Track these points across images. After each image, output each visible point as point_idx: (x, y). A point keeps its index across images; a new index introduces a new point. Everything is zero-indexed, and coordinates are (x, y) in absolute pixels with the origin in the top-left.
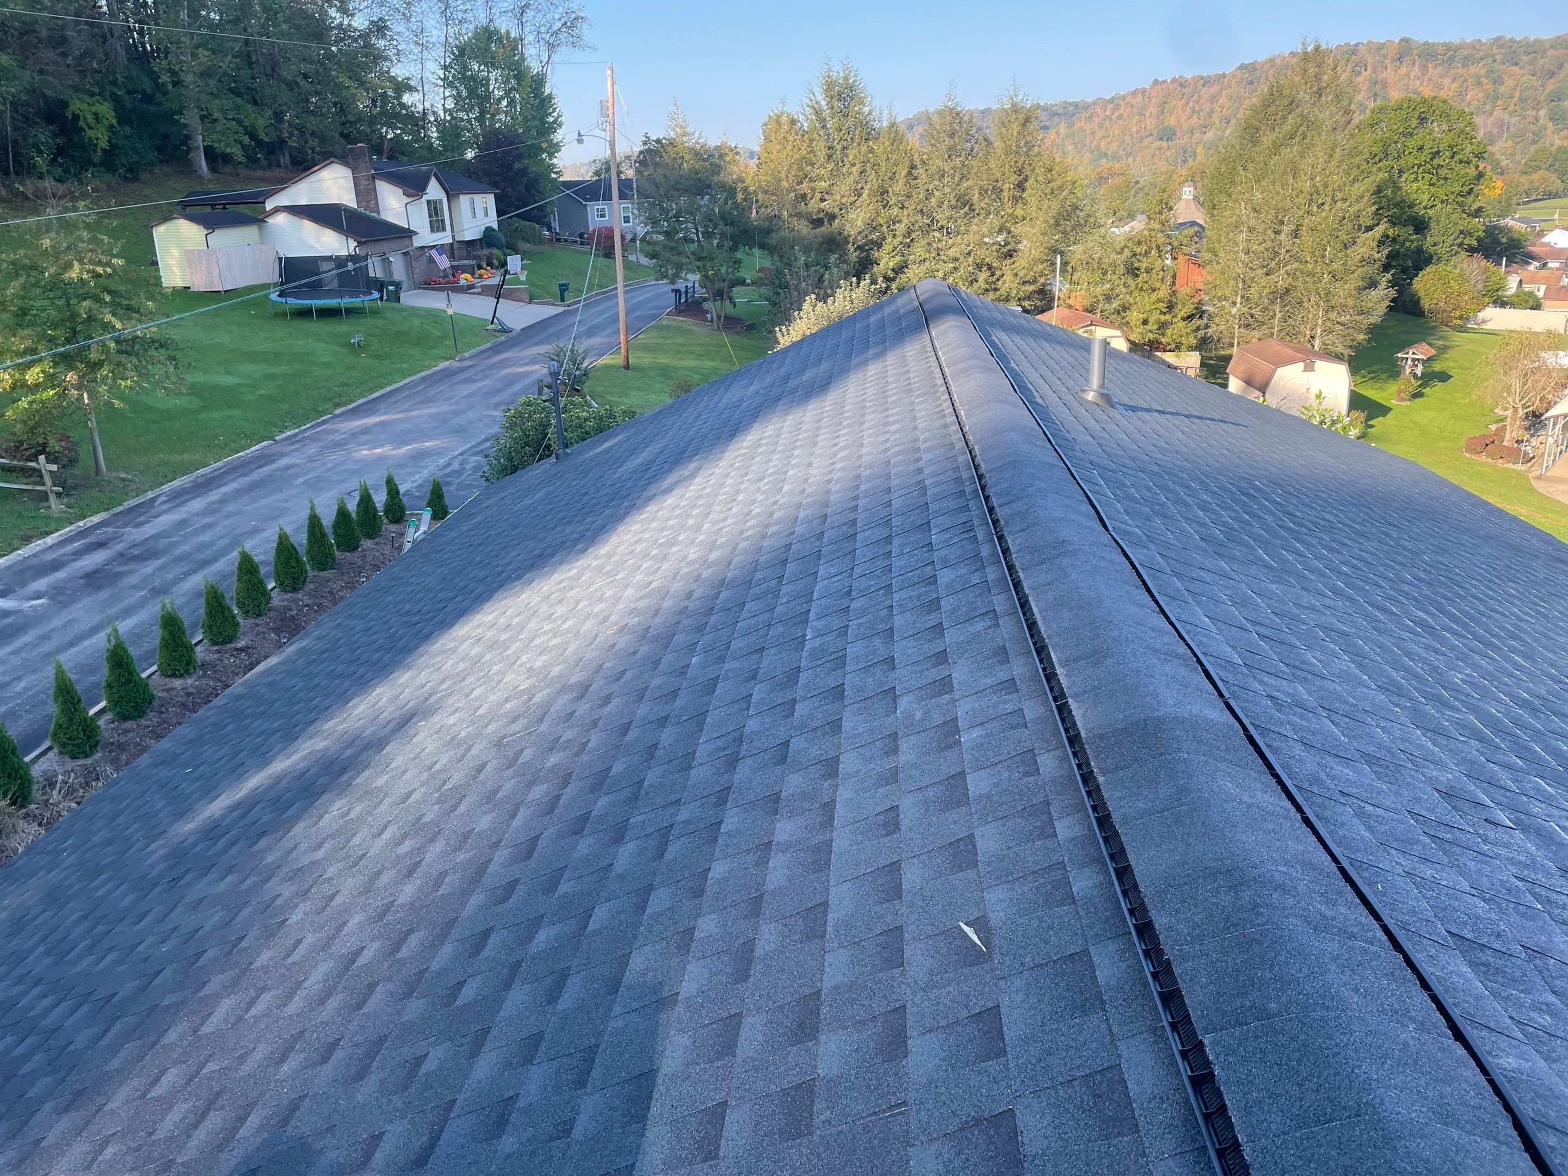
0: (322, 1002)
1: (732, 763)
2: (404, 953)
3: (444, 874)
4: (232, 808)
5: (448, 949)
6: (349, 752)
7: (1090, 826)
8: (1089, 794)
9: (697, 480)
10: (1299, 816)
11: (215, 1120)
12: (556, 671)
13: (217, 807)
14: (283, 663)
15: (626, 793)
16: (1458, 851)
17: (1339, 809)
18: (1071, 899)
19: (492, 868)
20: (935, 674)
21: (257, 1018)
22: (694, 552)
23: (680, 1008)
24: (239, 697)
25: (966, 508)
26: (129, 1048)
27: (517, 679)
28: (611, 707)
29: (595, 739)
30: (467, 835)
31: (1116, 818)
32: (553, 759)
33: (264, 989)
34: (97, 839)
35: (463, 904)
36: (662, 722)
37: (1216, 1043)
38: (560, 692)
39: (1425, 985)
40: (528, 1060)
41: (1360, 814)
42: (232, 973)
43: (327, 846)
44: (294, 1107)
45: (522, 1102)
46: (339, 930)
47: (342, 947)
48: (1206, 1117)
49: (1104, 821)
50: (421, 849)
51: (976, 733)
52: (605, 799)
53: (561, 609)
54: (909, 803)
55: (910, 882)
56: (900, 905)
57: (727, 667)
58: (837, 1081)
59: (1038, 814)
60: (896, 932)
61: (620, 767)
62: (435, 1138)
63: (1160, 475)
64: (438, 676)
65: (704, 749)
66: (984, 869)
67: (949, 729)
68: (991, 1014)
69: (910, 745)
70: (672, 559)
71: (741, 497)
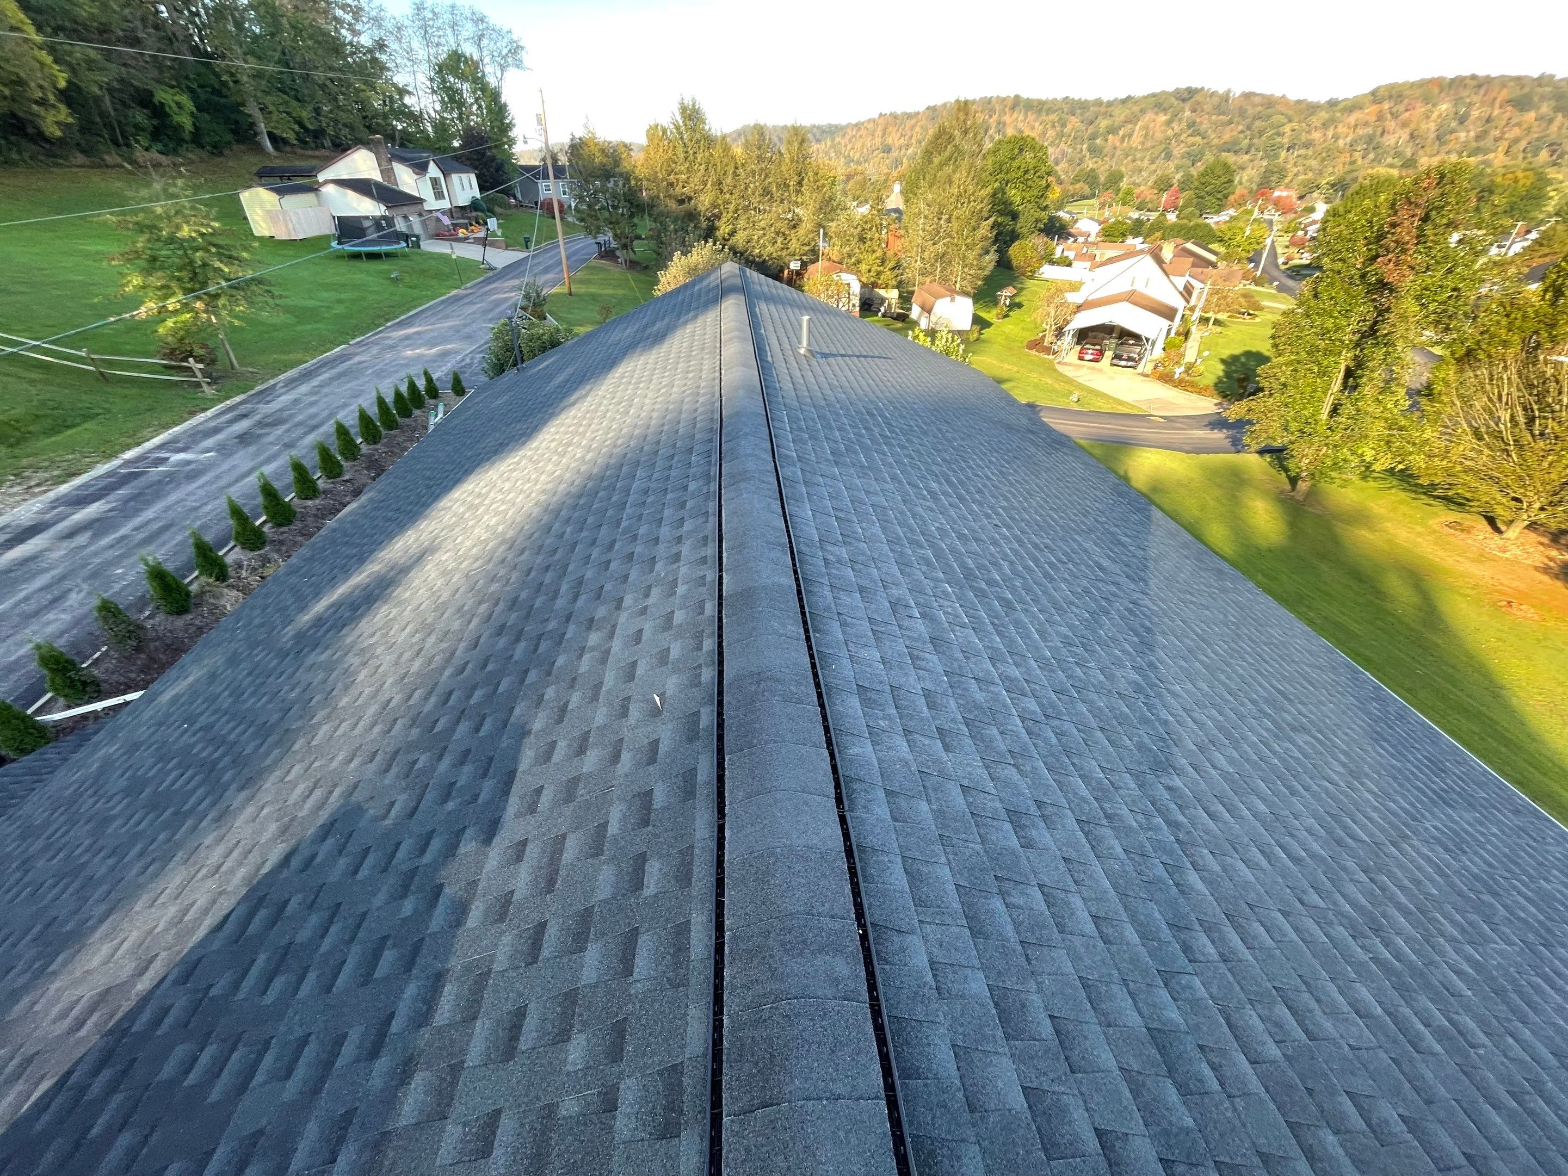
0: (372, 728)
1: (576, 597)
2: (411, 702)
3: (434, 656)
4: (330, 607)
5: (433, 700)
6: (391, 574)
7: (714, 647)
9: (589, 398)
11: (318, 794)
12: (500, 528)
13: (321, 606)
14: (359, 507)
15: (524, 612)
16: (884, 637)
17: (830, 624)
18: (700, 684)
19: (457, 653)
20: (674, 550)
21: (340, 736)
22: (579, 453)
23: (532, 736)
24: (334, 530)
25: (711, 440)
26: (276, 752)
27: (480, 532)
28: (524, 557)
29: (515, 576)
30: (446, 632)
31: (725, 643)
32: (494, 587)
33: (343, 720)
34: (257, 621)
35: (441, 675)
36: (547, 568)
37: (729, 760)
38: (501, 543)
40: (462, 764)
41: (843, 625)
42: (327, 710)
43: (378, 635)
44: (356, 786)
45: (458, 785)
46: (381, 686)
47: (382, 698)
49: (720, 643)
50: (424, 640)
51: (685, 587)
52: (514, 615)
53: (507, 486)
54: (648, 627)
55: (639, 672)
56: (632, 685)
57: (583, 534)
58: (590, 775)
59: (699, 637)
60: (628, 699)
61: (524, 595)
62: (419, 803)
63: (823, 407)
64: (440, 526)
65: (564, 587)
66: (670, 666)
67: (674, 584)
68: (656, 742)
69: (655, 592)
70: (568, 455)
71: (609, 415)
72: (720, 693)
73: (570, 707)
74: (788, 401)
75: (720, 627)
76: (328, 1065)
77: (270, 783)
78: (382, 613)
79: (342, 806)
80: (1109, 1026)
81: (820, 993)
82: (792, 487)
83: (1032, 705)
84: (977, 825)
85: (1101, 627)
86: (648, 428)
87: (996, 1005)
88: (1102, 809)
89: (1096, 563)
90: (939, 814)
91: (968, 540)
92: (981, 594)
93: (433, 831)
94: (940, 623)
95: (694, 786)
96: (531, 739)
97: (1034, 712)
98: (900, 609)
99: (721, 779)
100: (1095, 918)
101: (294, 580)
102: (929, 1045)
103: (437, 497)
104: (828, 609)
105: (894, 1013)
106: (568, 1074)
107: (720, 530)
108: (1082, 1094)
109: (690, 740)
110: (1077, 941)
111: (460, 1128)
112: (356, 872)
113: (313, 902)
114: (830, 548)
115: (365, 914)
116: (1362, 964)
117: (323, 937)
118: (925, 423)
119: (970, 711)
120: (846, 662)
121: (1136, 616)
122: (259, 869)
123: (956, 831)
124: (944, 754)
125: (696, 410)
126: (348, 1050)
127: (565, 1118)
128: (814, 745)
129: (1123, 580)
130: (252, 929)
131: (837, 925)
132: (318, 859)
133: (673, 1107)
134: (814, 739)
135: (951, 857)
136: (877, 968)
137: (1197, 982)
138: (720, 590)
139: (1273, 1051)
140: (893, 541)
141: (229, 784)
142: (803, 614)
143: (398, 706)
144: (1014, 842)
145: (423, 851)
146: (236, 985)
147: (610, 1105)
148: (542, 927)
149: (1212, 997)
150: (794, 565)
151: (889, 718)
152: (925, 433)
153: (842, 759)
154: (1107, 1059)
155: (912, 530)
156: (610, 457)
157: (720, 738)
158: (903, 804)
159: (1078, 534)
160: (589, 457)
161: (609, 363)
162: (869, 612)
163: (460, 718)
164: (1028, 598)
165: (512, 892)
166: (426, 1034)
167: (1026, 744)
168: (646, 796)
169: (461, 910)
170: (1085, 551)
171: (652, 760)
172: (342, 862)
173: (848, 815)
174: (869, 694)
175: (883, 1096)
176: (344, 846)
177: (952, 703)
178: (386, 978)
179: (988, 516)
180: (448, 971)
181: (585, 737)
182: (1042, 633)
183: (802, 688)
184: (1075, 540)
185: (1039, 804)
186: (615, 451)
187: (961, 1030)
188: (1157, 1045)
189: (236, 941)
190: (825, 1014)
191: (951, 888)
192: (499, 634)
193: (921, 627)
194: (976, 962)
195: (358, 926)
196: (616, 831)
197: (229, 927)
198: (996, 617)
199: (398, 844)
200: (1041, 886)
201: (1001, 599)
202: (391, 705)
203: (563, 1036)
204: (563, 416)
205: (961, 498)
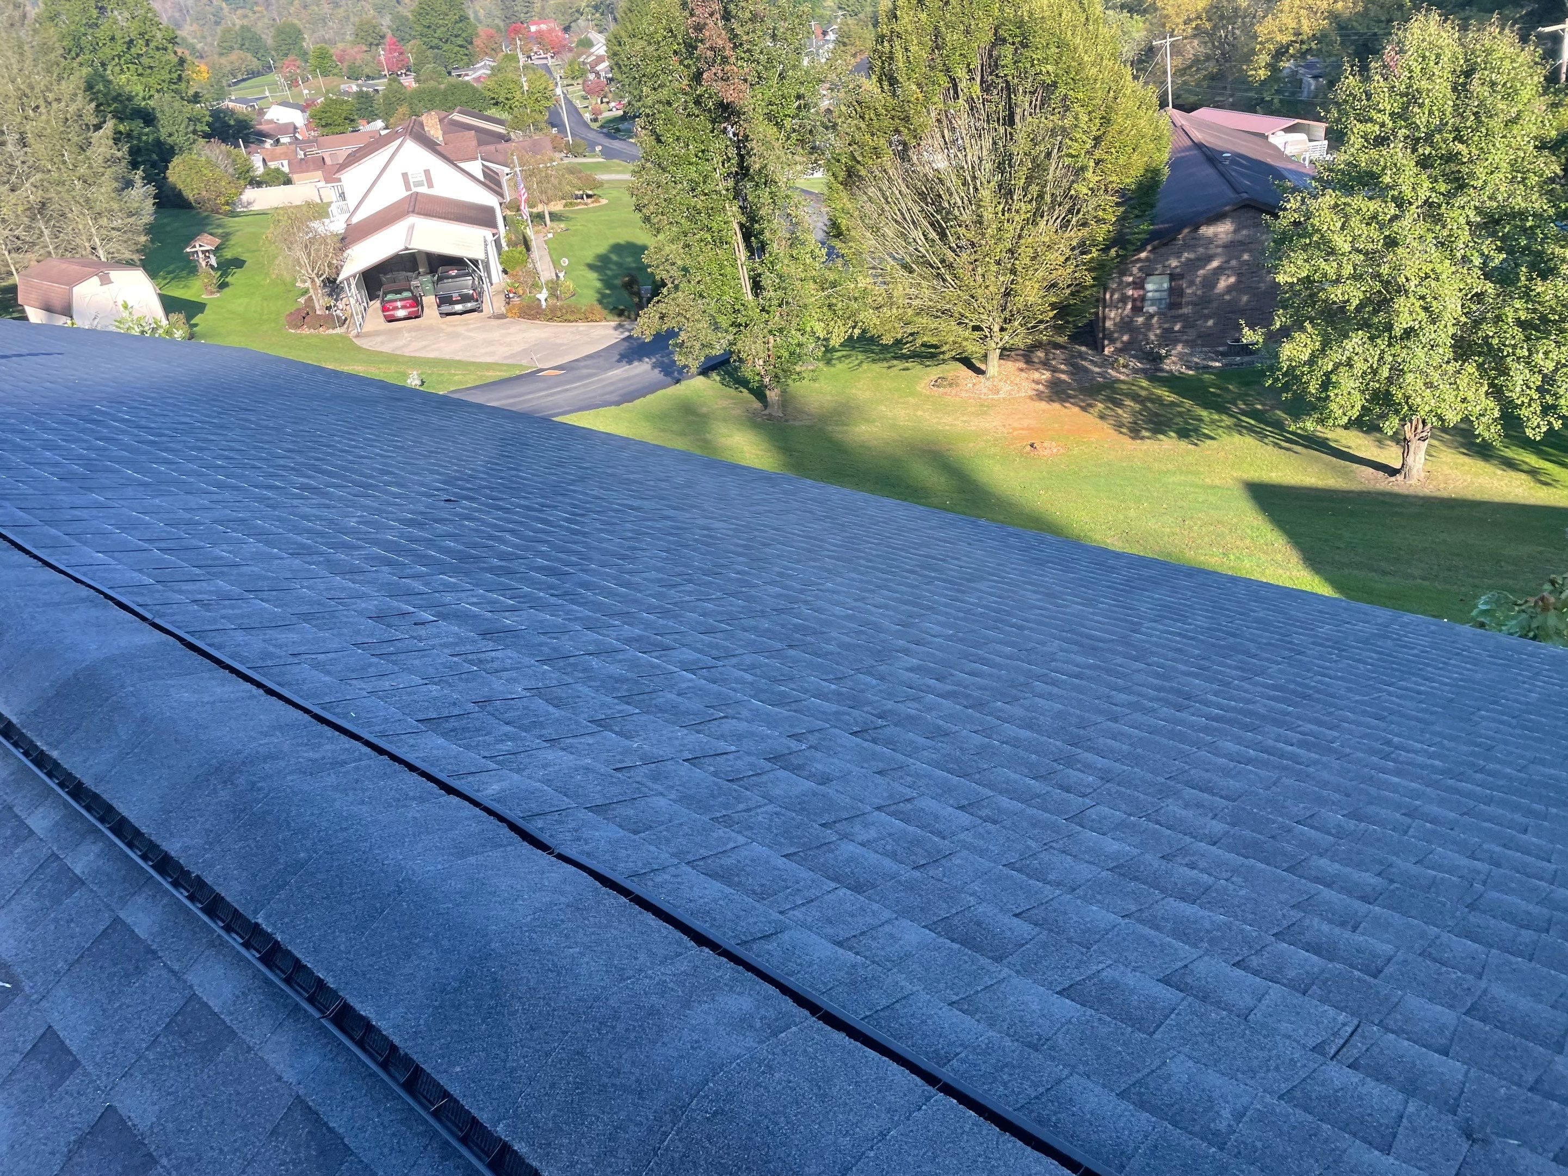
7: (66, 805)
8: (50, 775)
10: (261, 691)
16: (403, 656)
17: (296, 669)
31: (88, 782)
37: (268, 917)
39: (412, 768)
41: (316, 666)
48: (288, 981)
49: (77, 790)
68: (47, 1035)
72: (150, 851)
75: (54, 770)
80: (1074, 889)
84: (747, 789)
85: (691, 559)
87: (952, 938)
88: (866, 713)
90: (688, 800)
91: (424, 524)
92: (504, 572)
94: (476, 616)
95: (212, 1024)
98: (395, 620)
100: (961, 808)
102: (924, 1021)
108: (1115, 960)
109: (135, 972)
110: (966, 837)
114: (190, 586)
116: (1205, 726)
118: (211, 417)
119: (616, 689)
123: (728, 806)
129: (671, 512)
135: (748, 832)
137: (1105, 810)
139: (1217, 826)
140: (302, 553)
144: (807, 785)
149: (1131, 814)
151: (508, 738)
154: (1103, 917)
155: (321, 534)
158: (628, 811)
162: (349, 638)
164: (574, 559)
167: (721, 693)
173: (564, 851)
174: (448, 724)
175: (936, 1091)
177: (585, 690)
179: (425, 494)
182: (627, 585)
185: (797, 737)
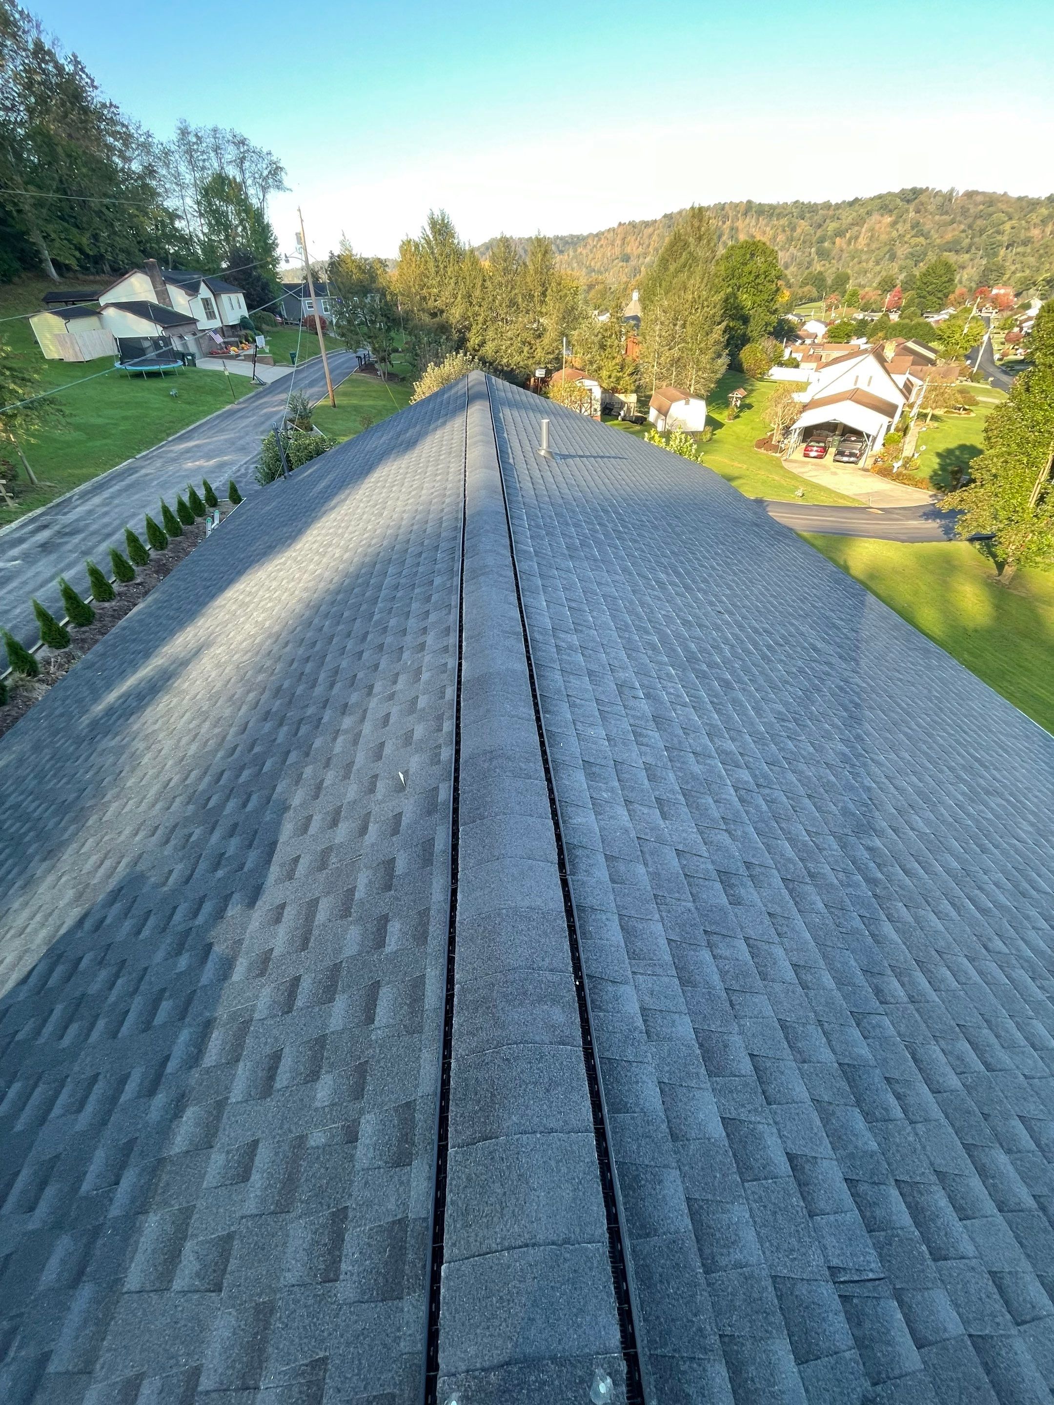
0: (153, 805)
1: (332, 685)
2: (188, 782)
3: (208, 740)
4: (120, 698)
5: (207, 779)
6: (172, 667)
7: (453, 728)
9: (347, 503)
11: (108, 863)
12: (267, 624)
13: (112, 697)
14: (145, 608)
15: (287, 699)
16: (609, 716)
17: (560, 705)
18: (439, 762)
19: (229, 738)
20: (420, 640)
21: (127, 813)
22: (338, 553)
23: (292, 811)
24: (124, 629)
25: (455, 538)
26: (73, 828)
27: (249, 628)
28: (288, 649)
29: (278, 667)
30: (219, 719)
31: (462, 725)
32: (261, 677)
33: (130, 799)
34: (57, 712)
35: (214, 757)
36: (308, 659)
37: (462, 830)
38: (269, 637)
40: (231, 836)
41: (572, 706)
42: (118, 789)
43: (160, 722)
44: (140, 856)
45: (227, 855)
46: (163, 768)
47: (164, 778)
49: (458, 726)
50: (199, 726)
51: (429, 674)
52: (278, 703)
53: (274, 584)
54: (395, 710)
55: (387, 750)
56: (380, 763)
57: (340, 628)
58: (341, 845)
59: (440, 718)
60: (376, 776)
61: (286, 684)
62: (193, 871)
63: (561, 506)
64: (216, 623)
65: (322, 676)
66: (413, 746)
67: (418, 672)
68: (400, 814)
69: (402, 679)
70: (328, 555)
71: (365, 517)
72: (457, 770)
73: (325, 785)
74: (527, 500)
75: (458, 710)
76: (113, 1100)
77: (68, 855)
78: (164, 703)
79: (128, 874)
80: (804, 1062)
81: (537, 1038)
82: (528, 580)
83: (745, 775)
84: (690, 885)
85: (813, 703)
86: (399, 528)
87: (701, 1046)
88: (806, 868)
89: (810, 644)
90: (655, 876)
91: (692, 626)
92: (702, 676)
93: (205, 896)
94: (662, 703)
95: (432, 854)
96: (290, 814)
97: (746, 782)
98: (626, 690)
99: (455, 847)
100: (795, 966)
101: (89, 674)
102: (637, 1082)
103: (213, 596)
104: (559, 691)
105: (607, 1054)
106: (316, 1110)
107: (461, 621)
108: (776, 1123)
109: (429, 813)
110: (778, 987)
111: (223, 1156)
112: (139, 932)
113: (103, 958)
114: (562, 635)
115: (146, 969)
116: (1040, 1003)
117: (111, 988)
118: (656, 519)
119: (687, 783)
120: (574, 740)
121: (846, 692)
122: (57, 931)
123: (670, 891)
124: (661, 822)
125: (442, 510)
126: (131, 1088)
127: (312, 1148)
128: (540, 817)
129: (835, 660)
130: (51, 983)
131: (556, 978)
132: (108, 921)
133: (406, 1137)
134: (540, 811)
135: (664, 914)
136: (591, 1014)
137: (886, 1021)
138: (459, 676)
139: (954, 1081)
140: (622, 629)
141: (33, 856)
142: (535, 696)
143: (177, 785)
144: (724, 900)
145: (196, 914)
146: (38, 1032)
147: (351, 1137)
148: (297, 980)
149: (900, 1035)
150: (528, 652)
151: (612, 790)
152: (656, 528)
153: (567, 828)
154: (800, 1091)
155: (640, 618)
156: (366, 555)
157: (456, 811)
158: (622, 867)
159: (796, 618)
160: (346, 556)
161: (367, 469)
162: (597, 694)
163: (230, 795)
164: (746, 679)
165: (272, 950)
166: (195, 1074)
167: (738, 812)
168: (390, 864)
169: (227, 966)
170: (802, 634)
171: (396, 831)
172: (128, 925)
173: (569, 878)
174: (594, 769)
175: (593, 1129)
176: (129, 909)
177: (671, 776)
178: (164, 1025)
179: (711, 604)
180: (216, 1019)
181: (338, 811)
182: (758, 710)
183: (531, 764)
184: (792, 624)
185: (748, 865)
186: (370, 550)
187: (667, 1069)
188: (847, 1079)
189: (39, 993)
190: (542, 1057)
191: (663, 942)
192: (265, 720)
193: (644, 706)
194: (684, 1008)
195: (141, 978)
196: (362, 895)
197: (32, 980)
198: (716, 696)
199: (175, 908)
200: (746, 939)
201: (720, 679)
202: (171, 784)
203: (314, 1076)
204: (324, 519)
205: (687, 588)
